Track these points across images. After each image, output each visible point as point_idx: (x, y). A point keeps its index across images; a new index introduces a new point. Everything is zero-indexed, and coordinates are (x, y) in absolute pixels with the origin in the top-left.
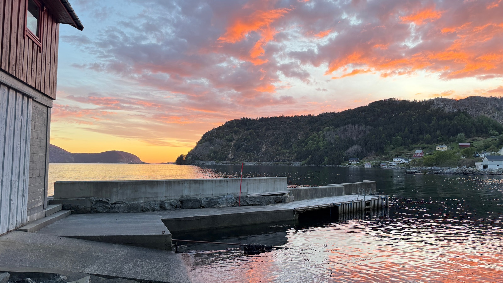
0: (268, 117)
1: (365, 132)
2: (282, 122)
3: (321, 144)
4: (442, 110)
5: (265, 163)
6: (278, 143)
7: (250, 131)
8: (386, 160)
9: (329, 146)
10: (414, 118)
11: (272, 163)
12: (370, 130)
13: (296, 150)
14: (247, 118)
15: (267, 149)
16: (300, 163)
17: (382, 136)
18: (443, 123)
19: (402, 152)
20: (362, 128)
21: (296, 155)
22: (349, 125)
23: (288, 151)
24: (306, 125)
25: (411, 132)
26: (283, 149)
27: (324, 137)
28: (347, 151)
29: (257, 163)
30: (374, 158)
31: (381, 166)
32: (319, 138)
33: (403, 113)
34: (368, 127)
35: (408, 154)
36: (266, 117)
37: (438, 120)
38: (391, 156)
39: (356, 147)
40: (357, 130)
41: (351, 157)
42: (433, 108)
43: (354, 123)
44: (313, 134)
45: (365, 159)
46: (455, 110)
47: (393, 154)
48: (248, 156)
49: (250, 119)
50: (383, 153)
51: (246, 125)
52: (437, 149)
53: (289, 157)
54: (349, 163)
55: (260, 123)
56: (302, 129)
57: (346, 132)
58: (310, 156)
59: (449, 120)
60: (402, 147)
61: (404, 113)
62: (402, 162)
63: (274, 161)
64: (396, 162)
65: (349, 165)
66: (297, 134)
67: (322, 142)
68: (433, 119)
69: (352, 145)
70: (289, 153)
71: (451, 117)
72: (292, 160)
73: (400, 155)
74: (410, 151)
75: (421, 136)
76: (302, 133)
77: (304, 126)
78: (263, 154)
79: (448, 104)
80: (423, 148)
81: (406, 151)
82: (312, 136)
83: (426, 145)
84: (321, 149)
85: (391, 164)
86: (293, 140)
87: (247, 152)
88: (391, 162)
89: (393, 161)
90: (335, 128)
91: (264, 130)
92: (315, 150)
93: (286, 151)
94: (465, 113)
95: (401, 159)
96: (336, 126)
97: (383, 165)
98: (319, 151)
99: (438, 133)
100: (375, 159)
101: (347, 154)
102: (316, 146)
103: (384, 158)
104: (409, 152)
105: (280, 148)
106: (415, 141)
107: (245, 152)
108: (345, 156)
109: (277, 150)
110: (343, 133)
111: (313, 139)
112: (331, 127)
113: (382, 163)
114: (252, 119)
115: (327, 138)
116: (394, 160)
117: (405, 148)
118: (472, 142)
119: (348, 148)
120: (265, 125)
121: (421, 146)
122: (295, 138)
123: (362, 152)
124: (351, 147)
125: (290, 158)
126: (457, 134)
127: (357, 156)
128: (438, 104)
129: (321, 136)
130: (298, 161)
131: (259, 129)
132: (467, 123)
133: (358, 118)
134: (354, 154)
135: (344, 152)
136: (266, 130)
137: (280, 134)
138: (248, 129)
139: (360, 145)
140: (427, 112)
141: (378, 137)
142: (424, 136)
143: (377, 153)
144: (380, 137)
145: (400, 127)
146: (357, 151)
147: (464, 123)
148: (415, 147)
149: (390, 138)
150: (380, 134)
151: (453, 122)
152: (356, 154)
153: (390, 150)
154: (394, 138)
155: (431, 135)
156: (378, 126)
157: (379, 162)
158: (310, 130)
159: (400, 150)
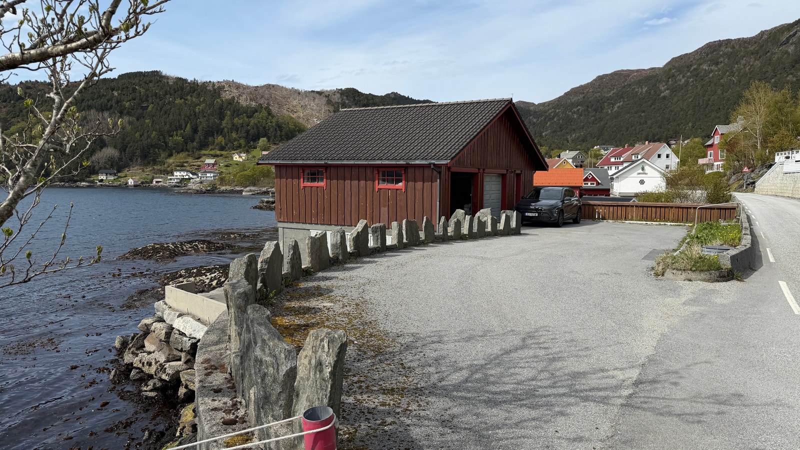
4: (237, 102)
8: (161, 174)
10: (199, 109)
12: (130, 123)
17: (153, 135)
18: (240, 121)
19: (185, 161)
20: (117, 118)
22: (93, 111)
25: (195, 131)
28: (94, 158)
30: (141, 171)
31: (154, 183)
33: (181, 99)
34: (126, 118)
35: (194, 165)
37: (232, 117)
38: (169, 167)
39: (109, 152)
40: (107, 120)
41: (101, 168)
42: (226, 96)
43: (102, 109)
44: (18, 122)
45: (126, 172)
46: (254, 104)
47: (171, 165)
50: (155, 162)
52: (234, 159)
54: (100, 179)
57: (87, 123)
59: (248, 117)
60: (182, 155)
61: (183, 100)
62: (187, 177)
64: (178, 177)
65: (99, 182)
68: (227, 113)
69: (102, 148)
71: (251, 113)
73: (182, 166)
74: (196, 160)
75: (210, 139)
79: (244, 93)
80: (214, 156)
81: (190, 160)
82: (16, 126)
83: (218, 152)
85: (171, 179)
88: (171, 177)
89: (173, 175)
94: (268, 110)
95: (186, 173)
97: (157, 182)
99: (234, 135)
100: (143, 171)
101: (93, 162)
103: (158, 170)
104: (194, 161)
106: (203, 145)
108: (90, 167)
110: (81, 125)
113: (157, 178)
116: (175, 174)
117: (189, 155)
119: (93, 151)
121: (212, 152)
123: (120, 159)
124: (101, 151)
126: (259, 139)
127: (112, 166)
128: (231, 92)
132: (270, 124)
133: (106, 101)
134: (105, 163)
135: (88, 158)
139: (115, 147)
140: (217, 102)
141: (145, 135)
142: (214, 138)
143: (146, 162)
144: (149, 137)
145: (179, 122)
146: (112, 158)
147: (267, 124)
148: (204, 155)
149: (164, 138)
150: (148, 131)
151: (253, 121)
152: (110, 163)
153: (167, 158)
154: (171, 138)
155: (224, 137)
156: (144, 117)
157: (150, 177)
158: (8, 113)
159: (181, 158)
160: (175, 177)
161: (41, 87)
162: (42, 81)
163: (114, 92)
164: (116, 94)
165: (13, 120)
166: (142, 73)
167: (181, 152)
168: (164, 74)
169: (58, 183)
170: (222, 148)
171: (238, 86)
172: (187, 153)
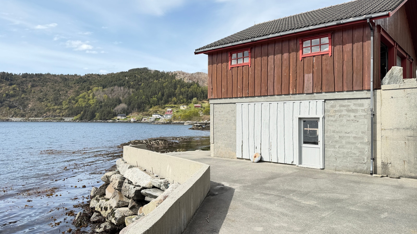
0: (32, 74)
1: (129, 93)
2: (49, 79)
3: (91, 102)
4: (183, 81)
5: (33, 118)
6: (47, 100)
7: (13, 86)
8: (146, 116)
9: (99, 104)
10: (165, 85)
11: (41, 118)
12: (133, 92)
13: (67, 106)
14: (7, 73)
15: (35, 105)
16: (71, 118)
17: (143, 98)
18: (184, 90)
19: (157, 110)
20: (127, 90)
21: (66, 111)
22: (116, 87)
23: (59, 107)
24: (75, 84)
25: (163, 95)
26: (53, 105)
27: (94, 96)
28: (116, 109)
29: (24, 118)
30: (137, 114)
32: (89, 96)
33: (157, 80)
34: (131, 90)
35: (162, 112)
36: (31, 73)
37: (180, 88)
38: (150, 113)
39: (123, 106)
40: (123, 91)
41: (119, 113)
42: (178, 78)
43: (120, 85)
44: (83, 92)
45: (130, 115)
46: (191, 81)
48: (13, 112)
49: (11, 74)
50: (144, 110)
51: (7, 79)
52: (181, 108)
53: (59, 113)
54: (118, 118)
55: (24, 79)
56: (71, 87)
57: (113, 92)
58: (82, 112)
59: (188, 88)
60: (156, 107)
61: (158, 81)
62: (158, 117)
63: (43, 117)
64: (154, 117)
65: (118, 120)
66: (67, 92)
67: (91, 100)
68: (178, 86)
69: (119, 104)
70: (59, 109)
71: (189, 86)
72: (63, 116)
73: (156, 112)
74: (163, 109)
75: (170, 99)
76: (71, 91)
77: (72, 85)
78: (31, 110)
79: (186, 77)
80: (171, 107)
81: (160, 109)
82: (82, 94)
83: (173, 105)
84: (91, 106)
85: (151, 119)
86: (63, 97)
87: (11, 107)
88: (151, 118)
90: (103, 88)
91: (29, 86)
92: (85, 107)
93: (56, 107)
94: (197, 84)
95: (158, 116)
96: (104, 87)
97: (144, 120)
98: (90, 107)
99: (181, 97)
100: (138, 115)
101: (115, 111)
102: (86, 104)
103: (145, 114)
104: (162, 110)
105: (49, 104)
106: (167, 102)
107: (8, 108)
108: (114, 113)
109: (47, 106)
110: (111, 93)
111: (84, 97)
112: (100, 88)
113: (144, 118)
114: (13, 74)
115: (96, 97)
116: (153, 116)
117: (159, 107)
118: (202, 103)
119: (116, 106)
120: (30, 81)
121: (170, 105)
122: (65, 95)
123: (128, 109)
124: (119, 105)
125: (61, 114)
126: (193, 98)
127: (124, 112)
128: (180, 76)
129: (91, 95)
130: (68, 117)
131: (24, 85)
132: (198, 91)
133: (122, 82)
134: (121, 111)
135: (113, 109)
136: (33, 86)
137: (49, 91)
138: (11, 85)
139: (126, 103)
140: (173, 81)
141: (140, 97)
142: (172, 99)
143: (139, 110)
144: (141, 98)
145: (155, 91)
146: (124, 109)
147: (197, 91)
148: (167, 107)
149: (148, 99)
150: (141, 96)
151: (190, 90)
152: (123, 111)
153: (149, 109)
154: (151, 99)
155: (176, 98)
156: (139, 89)
157: (141, 117)
158: (79, 88)
159: (156, 108)
160: (153, 117)
161: (94, 77)
162: (95, 74)
163: (126, 77)
164: (127, 78)
165: (81, 91)
166: (139, 69)
167: (156, 105)
168: (149, 69)
169: (99, 121)
170: (175, 103)
171: (183, 74)
172: (159, 106)
